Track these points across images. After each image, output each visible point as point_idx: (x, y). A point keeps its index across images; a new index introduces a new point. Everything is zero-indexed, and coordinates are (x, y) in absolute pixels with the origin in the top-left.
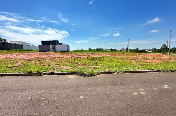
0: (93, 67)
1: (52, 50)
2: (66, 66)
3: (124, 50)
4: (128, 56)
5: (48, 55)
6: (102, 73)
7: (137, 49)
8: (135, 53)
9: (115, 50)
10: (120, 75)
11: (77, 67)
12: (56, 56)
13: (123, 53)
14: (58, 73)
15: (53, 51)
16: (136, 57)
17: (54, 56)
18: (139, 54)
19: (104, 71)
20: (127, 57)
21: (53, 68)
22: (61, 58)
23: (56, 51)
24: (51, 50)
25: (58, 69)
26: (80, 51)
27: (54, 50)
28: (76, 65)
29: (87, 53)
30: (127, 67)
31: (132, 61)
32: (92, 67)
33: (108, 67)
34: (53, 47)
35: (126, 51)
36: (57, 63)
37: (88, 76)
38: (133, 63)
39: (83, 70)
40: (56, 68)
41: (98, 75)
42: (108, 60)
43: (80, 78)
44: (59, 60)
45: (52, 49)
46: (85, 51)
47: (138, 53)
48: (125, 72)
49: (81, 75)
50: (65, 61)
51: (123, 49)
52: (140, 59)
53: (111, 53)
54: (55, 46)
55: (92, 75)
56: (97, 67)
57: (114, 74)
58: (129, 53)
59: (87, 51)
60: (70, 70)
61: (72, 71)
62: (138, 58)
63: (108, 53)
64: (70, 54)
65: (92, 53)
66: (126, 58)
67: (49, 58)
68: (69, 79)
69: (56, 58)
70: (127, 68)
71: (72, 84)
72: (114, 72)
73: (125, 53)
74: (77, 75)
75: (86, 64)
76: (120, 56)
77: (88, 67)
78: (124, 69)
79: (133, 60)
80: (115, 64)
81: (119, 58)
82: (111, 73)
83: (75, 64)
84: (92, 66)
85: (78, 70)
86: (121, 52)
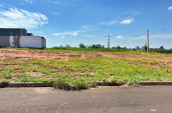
0: (85, 74)
1: (14, 45)
2: (34, 71)
3: (140, 49)
4: (147, 59)
5: (4, 54)
6: (100, 84)
7: (162, 47)
8: (159, 54)
9: (125, 49)
10: (133, 89)
11: (55, 73)
12: (18, 56)
13: (138, 53)
14: (15, 84)
15: (14, 47)
16: (160, 59)
17: (15, 55)
18: (165, 55)
19: (104, 81)
20: (145, 59)
21: (8, 75)
22: (27, 59)
23: (20, 47)
24: (11, 45)
25: (18, 77)
26: (64, 48)
27: (17, 45)
28: (53, 70)
29: (77, 51)
30: (146, 75)
31: (155, 66)
32: (82, 74)
33: (112, 75)
34: (15, 39)
35: (143, 50)
36: (17, 67)
37: (74, 89)
38: (156, 69)
39: (66, 79)
40: (14, 74)
41: (93, 89)
42: (111, 63)
43: (59, 93)
44: (23, 62)
45: (12, 43)
46: (74, 48)
47: (163, 54)
48: (142, 84)
49: (60, 88)
50: (34, 64)
51: (138, 48)
52: (168, 63)
53: (118, 53)
54: (18, 39)
55: (82, 88)
56: (92, 74)
57: (123, 86)
58: (148, 54)
59: (76, 48)
60: (41, 79)
61: (45, 80)
62: (163, 62)
63: (113, 52)
64: (44, 53)
65: (84, 52)
66: (144, 61)
67: (4, 58)
68: (36, 95)
69: (17, 58)
70: (145, 78)
71: (41, 104)
72: (123, 83)
73: (142, 53)
74: (53, 88)
75: (73, 68)
76: (133, 57)
77: (76, 73)
78: (140, 78)
79: (156, 64)
80: (123, 70)
81: (131, 61)
82: (117, 85)
83: (53, 68)
84: (83, 72)
85: (56, 79)
86: (135, 52)
